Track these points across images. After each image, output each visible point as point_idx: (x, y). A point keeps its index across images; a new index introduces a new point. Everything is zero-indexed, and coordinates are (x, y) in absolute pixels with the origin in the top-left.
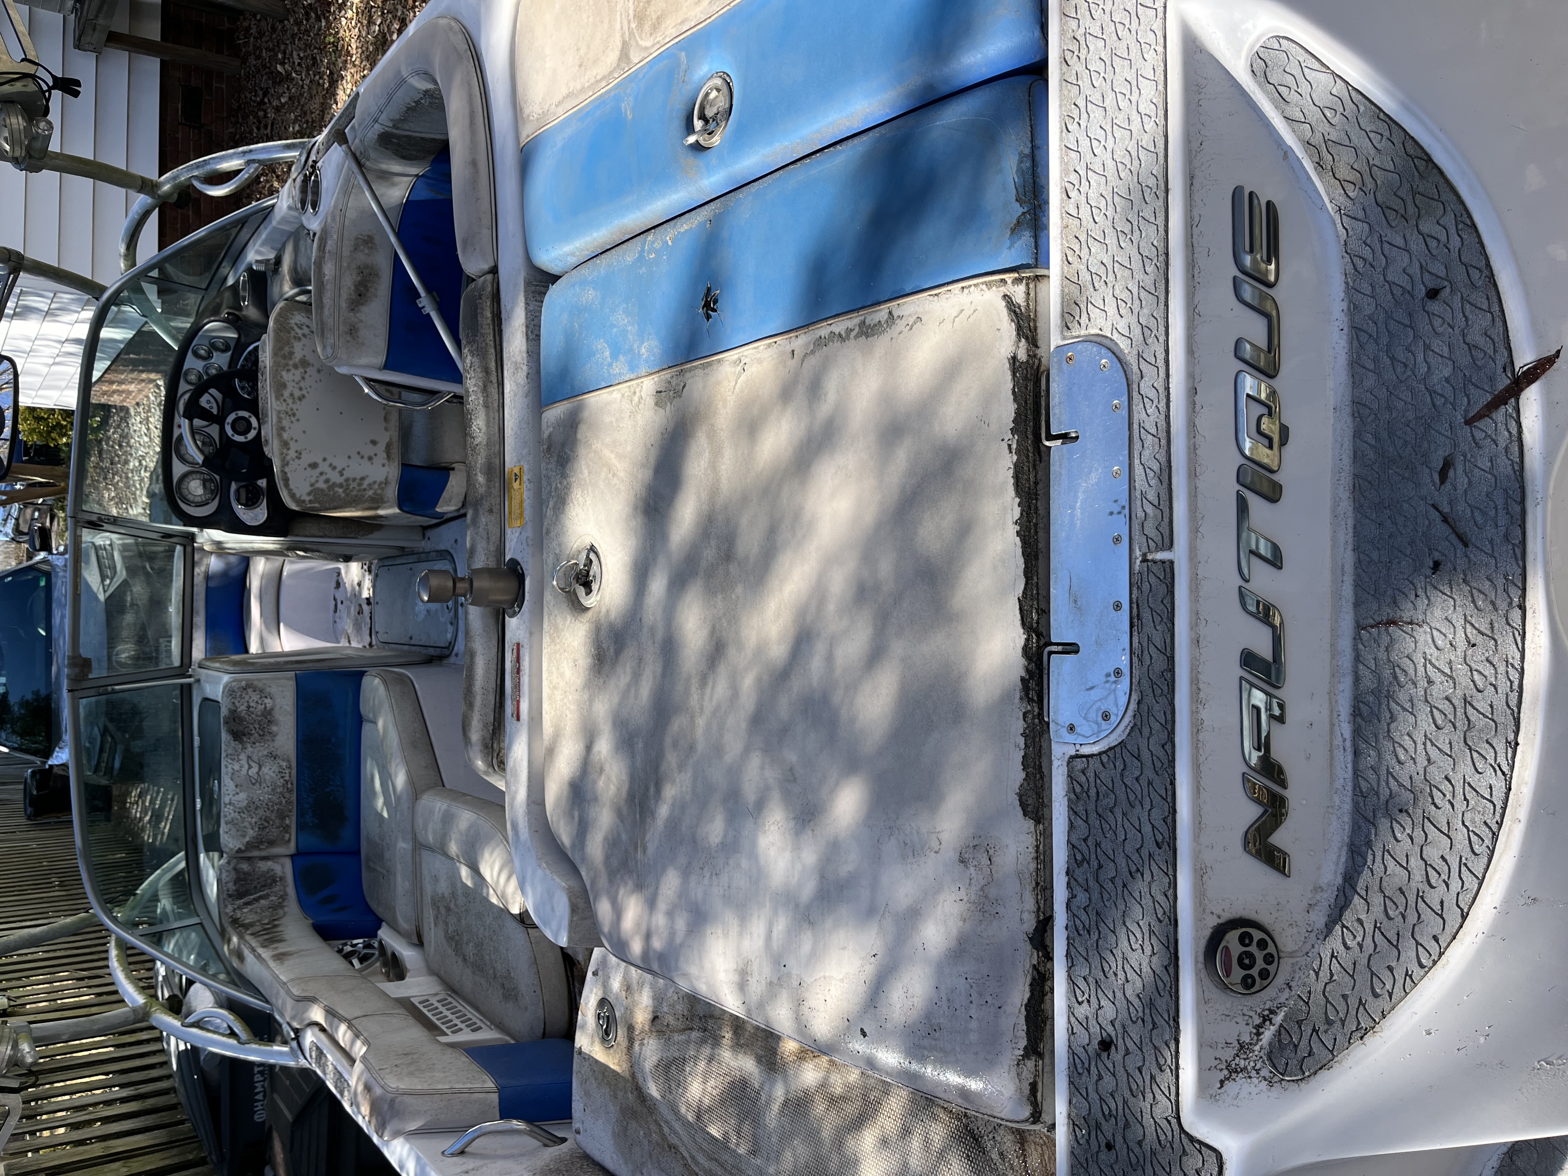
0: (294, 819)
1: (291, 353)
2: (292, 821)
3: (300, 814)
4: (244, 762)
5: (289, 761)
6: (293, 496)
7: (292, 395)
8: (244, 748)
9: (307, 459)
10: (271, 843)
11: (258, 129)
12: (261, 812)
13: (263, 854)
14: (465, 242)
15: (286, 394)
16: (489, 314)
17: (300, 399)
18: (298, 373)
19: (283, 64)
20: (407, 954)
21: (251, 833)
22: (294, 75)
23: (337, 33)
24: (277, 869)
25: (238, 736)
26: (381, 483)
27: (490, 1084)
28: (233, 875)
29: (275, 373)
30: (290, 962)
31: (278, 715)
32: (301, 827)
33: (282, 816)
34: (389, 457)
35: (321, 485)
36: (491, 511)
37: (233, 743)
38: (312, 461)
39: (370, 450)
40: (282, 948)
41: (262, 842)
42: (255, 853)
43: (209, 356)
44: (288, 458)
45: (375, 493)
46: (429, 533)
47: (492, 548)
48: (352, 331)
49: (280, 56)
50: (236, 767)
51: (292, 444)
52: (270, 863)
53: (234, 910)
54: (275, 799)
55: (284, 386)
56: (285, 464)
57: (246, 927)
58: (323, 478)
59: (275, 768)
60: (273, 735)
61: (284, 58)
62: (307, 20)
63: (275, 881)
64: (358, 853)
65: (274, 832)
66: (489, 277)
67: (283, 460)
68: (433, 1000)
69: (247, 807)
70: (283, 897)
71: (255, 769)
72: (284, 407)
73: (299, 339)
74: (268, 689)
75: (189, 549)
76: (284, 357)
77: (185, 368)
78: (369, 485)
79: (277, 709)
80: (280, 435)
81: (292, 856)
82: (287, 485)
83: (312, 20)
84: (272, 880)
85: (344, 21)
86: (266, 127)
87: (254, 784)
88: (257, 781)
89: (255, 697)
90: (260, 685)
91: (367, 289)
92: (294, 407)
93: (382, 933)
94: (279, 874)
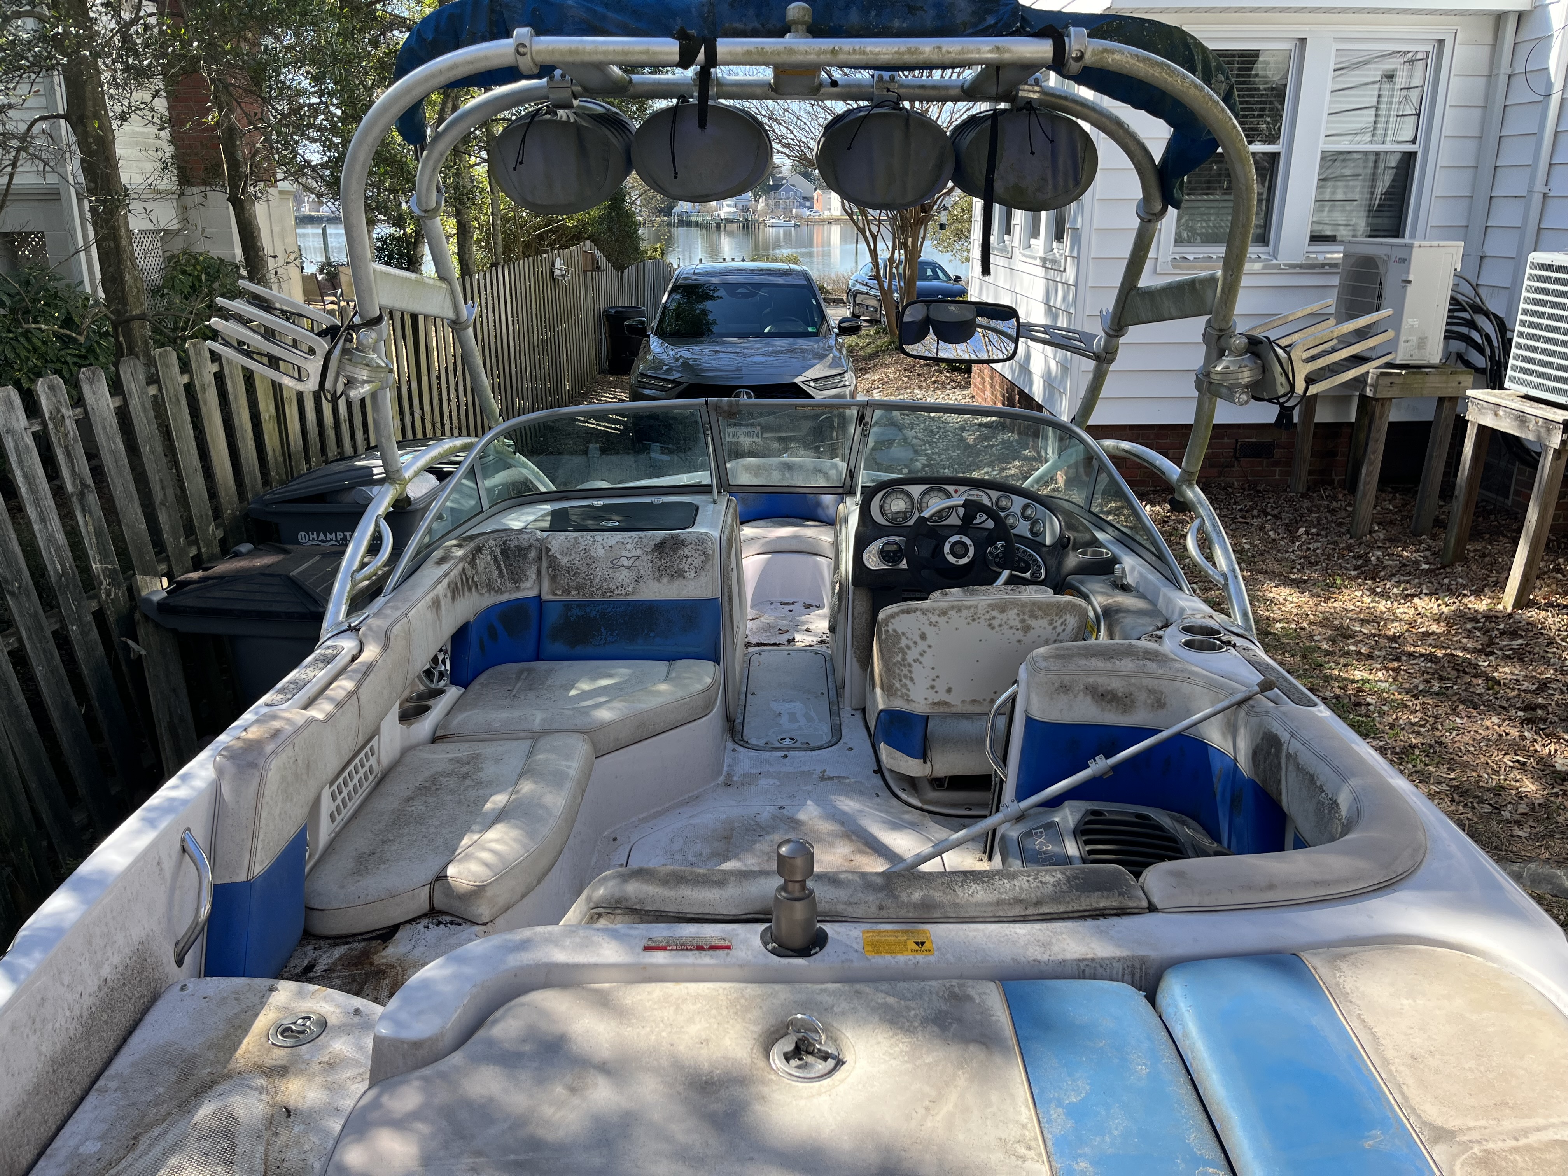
0: (576, 599)
1: (1036, 618)
2: (574, 596)
3: (580, 605)
4: (634, 553)
5: (633, 593)
6: (892, 616)
7: (994, 618)
8: (647, 553)
9: (930, 632)
10: (553, 578)
11: (1241, 510)
12: (585, 568)
13: (544, 571)
14: (1180, 875)
15: (995, 613)
16: (1102, 905)
17: (990, 625)
18: (1017, 623)
19: (1307, 533)
20: (426, 725)
21: (564, 560)
22: (1297, 544)
23: (1346, 587)
24: (528, 584)
25: (660, 547)
26: (908, 696)
27: (258, 869)
28: (525, 544)
29: (1014, 604)
30: (430, 615)
31: (678, 583)
32: (568, 605)
33: (579, 588)
34: (934, 704)
35: (904, 642)
36: (881, 908)
37: (653, 542)
38: (928, 635)
39: (941, 686)
40: (445, 604)
41: (554, 570)
42: (545, 564)
43: (1026, 518)
44: (930, 615)
45: (897, 689)
46: (858, 715)
47: (840, 908)
48: (1065, 688)
49: (1314, 530)
50: (629, 546)
51: (945, 619)
52: (534, 577)
53: (490, 548)
54: (597, 581)
55: (1003, 611)
56: (924, 612)
57: (472, 563)
58: (911, 644)
59: (627, 581)
60: (659, 579)
61: (1312, 534)
62: (1354, 557)
63: (515, 583)
64: (538, 659)
65: (564, 581)
66: (1145, 904)
67: (927, 610)
68: (373, 760)
69: (589, 556)
70: (500, 591)
71: (626, 563)
72: (981, 611)
73: (1051, 624)
74: (703, 574)
75: (840, 491)
76: (1031, 611)
77: (1013, 496)
78: (906, 685)
79: (685, 582)
80: (952, 608)
81: (540, 596)
82: (903, 612)
83: (1354, 562)
84: (517, 579)
85: (1359, 593)
86: (1243, 517)
87: (612, 562)
88: (614, 565)
89: (696, 563)
90: (708, 567)
91: (1110, 702)
92: (982, 620)
93: (453, 692)
94: (523, 586)
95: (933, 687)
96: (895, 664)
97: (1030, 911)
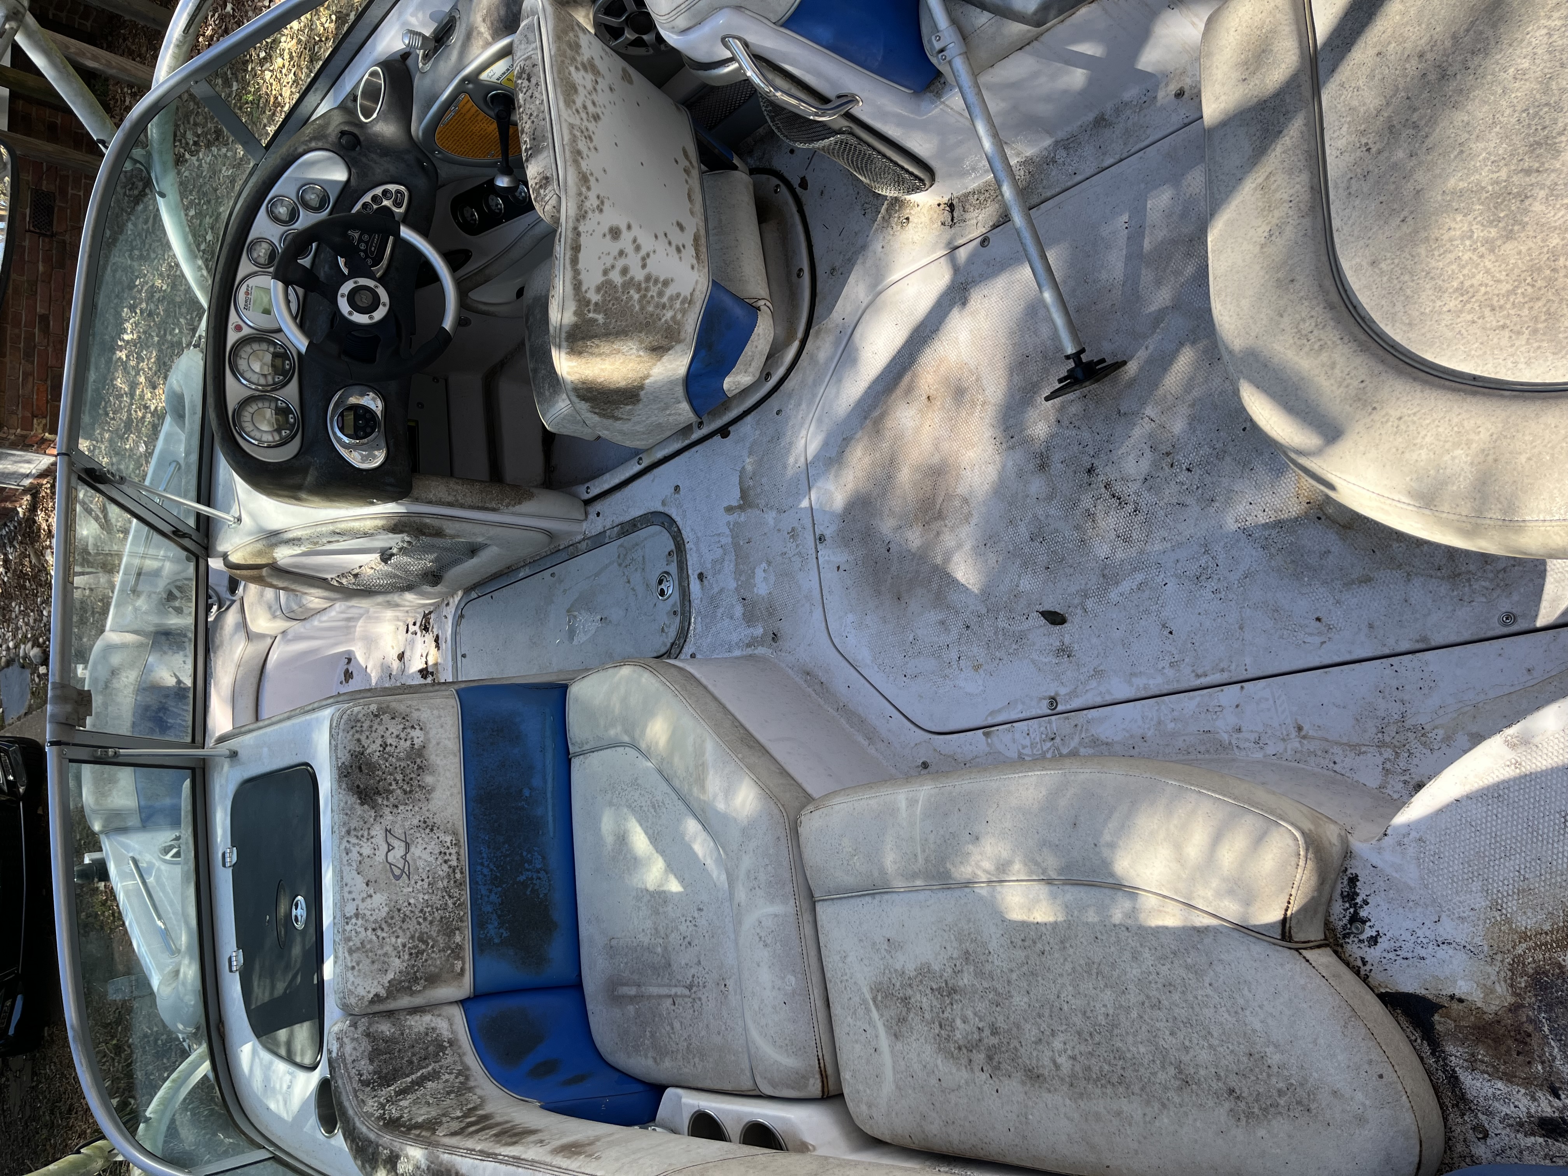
0: (468, 933)
2: (464, 938)
3: (479, 923)
4: (379, 840)
5: (455, 833)
7: (584, 108)
8: (379, 816)
9: (610, 217)
10: (432, 980)
12: (412, 925)
13: (418, 1001)
15: (577, 104)
17: (595, 118)
21: (397, 965)
24: (442, 1026)
25: (367, 795)
26: (685, 298)
28: (366, 1045)
31: (434, 757)
32: (481, 946)
33: (449, 930)
35: (616, 277)
37: (359, 810)
38: (614, 223)
39: (677, 238)
40: (553, 1141)
41: (416, 980)
42: (405, 1001)
44: (587, 204)
45: (673, 318)
50: (366, 850)
51: (592, 183)
52: (427, 1018)
53: (382, 1106)
54: (436, 900)
55: (573, 91)
56: (579, 215)
58: (620, 264)
59: (432, 847)
60: (428, 791)
63: (442, 1048)
65: (436, 959)
67: (578, 210)
69: (388, 920)
70: (464, 1073)
71: (399, 850)
72: (576, 122)
74: (415, 715)
77: (250, 238)
78: (671, 299)
79: (431, 746)
81: (463, 1003)
84: (436, 1047)
87: (398, 878)
89: (395, 728)
90: (402, 707)
92: (590, 127)
93: (691, 1099)
94: (446, 1034)
95: (678, 250)
96: (642, 308)
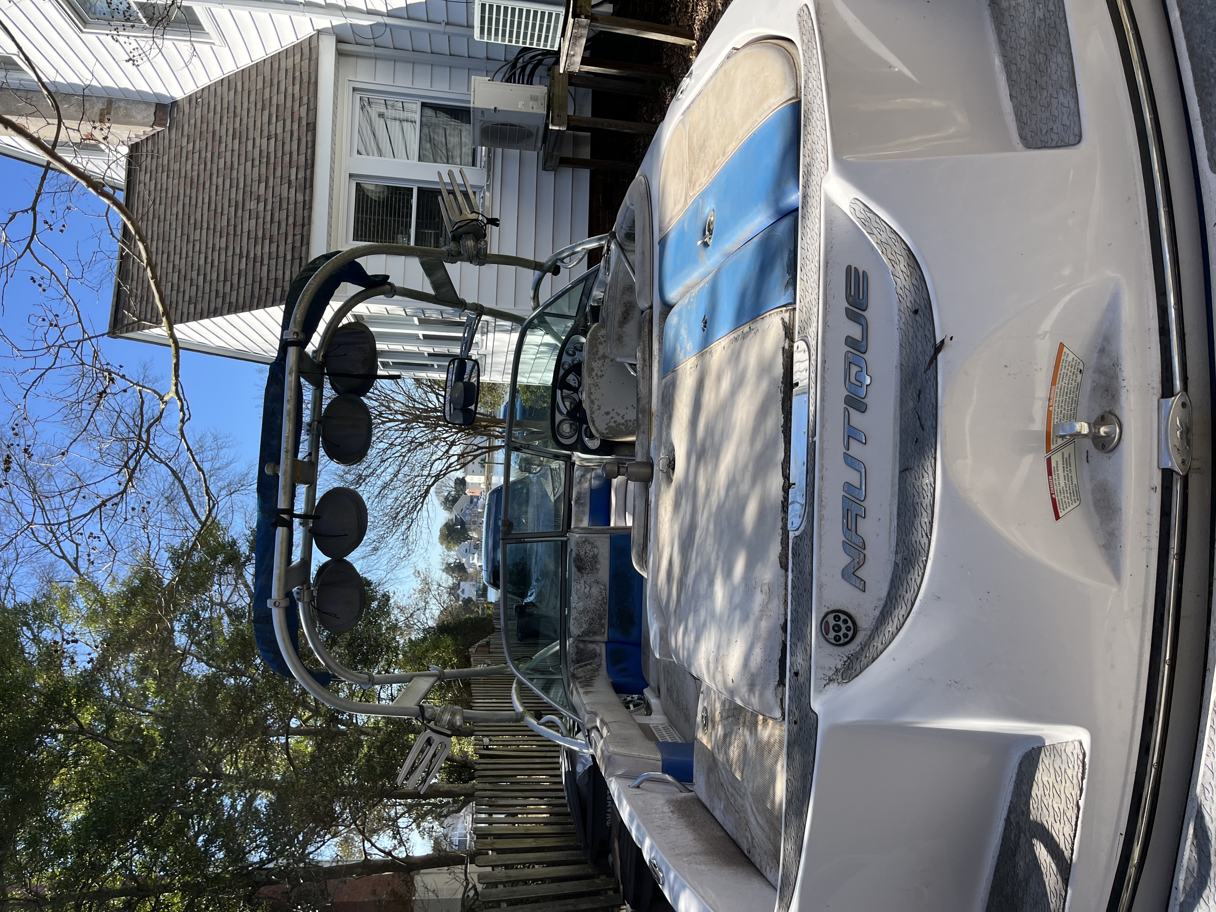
0: (607, 620)
1: (597, 352)
2: (605, 621)
3: (610, 618)
4: (582, 584)
5: (605, 586)
6: (597, 430)
7: (597, 374)
8: (583, 576)
9: (604, 410)
10: (595, 633)
12: (590, 614)
13: (591, 639)
14: (639, 294)
15: (594, 374)
17: (601, 376)
18: (600, 362)
20: (654, 701)
21: (585, 626)
24: (598, 649)
25: (580, 569)
27: (659, 757)
28: (575, 649)
29: (589, 363)
30: (590, 695)
31: (600, 558)
32: (610, 625)
33: (601, 618)
35: (612, 424)
36: (644, 432)
37: (578, 573)
38: (606, 411)
40: (590, 689)
41: (590, 632)
42: (587, 638)
43: (574, 354)
44: (593, 409)
47: (645, 452)
48: (620, 339)
50: (579, 588)
51: (596, 401)
52: (594, 645)
54: (597, 607)
55: (593, 370)
56: (592, 413)
57: (577, 678)
58: (613, 420)
59: (598, 589)
60: (598, 570)
63: (596, 656)
64: (640, 645)
65: (597, 627)
66: (648, 311)
67: (591, 410)
68: (660, 727)
69: (583, 611)
70: (599, 666)
71: (588, 589)
72: (592, 382)
73: (602, 344)
74: (596, 543)
75: (568, 464)
76: (594, 354)
77: (563, 361)
79: (600, 555)
80: (590, 397)
81: (606, 643)
82: (594, 424)
84: (594, 655)
88: (588, 596)
89: (589, 547)
90: (592, 540)
91: (628, 314)
92: (598, 381)
93: (646, 691)
94: (598, 652)
97: (647, 364)
